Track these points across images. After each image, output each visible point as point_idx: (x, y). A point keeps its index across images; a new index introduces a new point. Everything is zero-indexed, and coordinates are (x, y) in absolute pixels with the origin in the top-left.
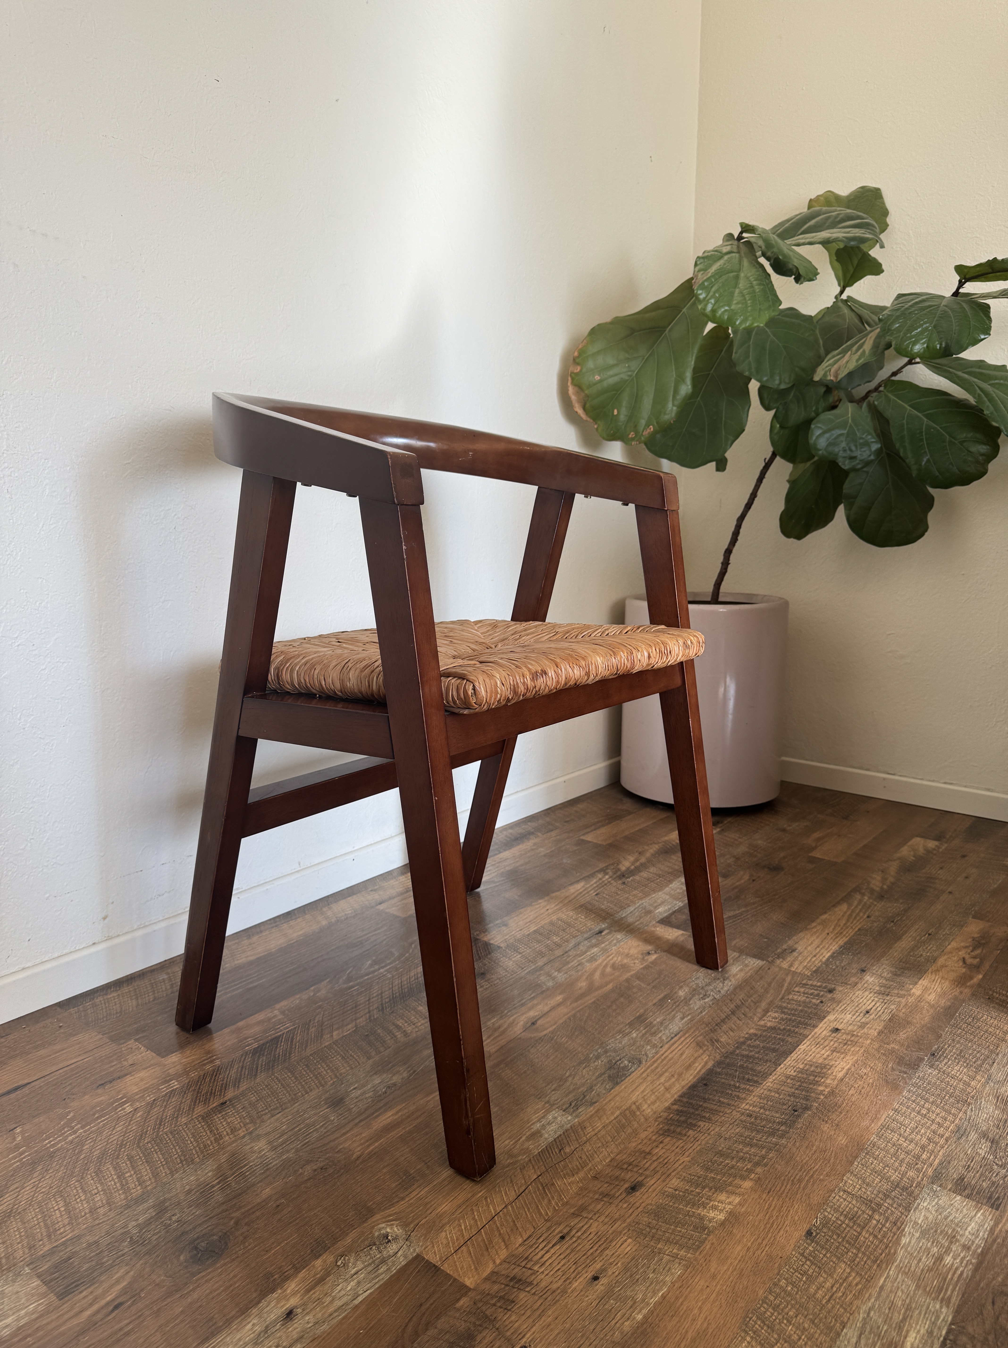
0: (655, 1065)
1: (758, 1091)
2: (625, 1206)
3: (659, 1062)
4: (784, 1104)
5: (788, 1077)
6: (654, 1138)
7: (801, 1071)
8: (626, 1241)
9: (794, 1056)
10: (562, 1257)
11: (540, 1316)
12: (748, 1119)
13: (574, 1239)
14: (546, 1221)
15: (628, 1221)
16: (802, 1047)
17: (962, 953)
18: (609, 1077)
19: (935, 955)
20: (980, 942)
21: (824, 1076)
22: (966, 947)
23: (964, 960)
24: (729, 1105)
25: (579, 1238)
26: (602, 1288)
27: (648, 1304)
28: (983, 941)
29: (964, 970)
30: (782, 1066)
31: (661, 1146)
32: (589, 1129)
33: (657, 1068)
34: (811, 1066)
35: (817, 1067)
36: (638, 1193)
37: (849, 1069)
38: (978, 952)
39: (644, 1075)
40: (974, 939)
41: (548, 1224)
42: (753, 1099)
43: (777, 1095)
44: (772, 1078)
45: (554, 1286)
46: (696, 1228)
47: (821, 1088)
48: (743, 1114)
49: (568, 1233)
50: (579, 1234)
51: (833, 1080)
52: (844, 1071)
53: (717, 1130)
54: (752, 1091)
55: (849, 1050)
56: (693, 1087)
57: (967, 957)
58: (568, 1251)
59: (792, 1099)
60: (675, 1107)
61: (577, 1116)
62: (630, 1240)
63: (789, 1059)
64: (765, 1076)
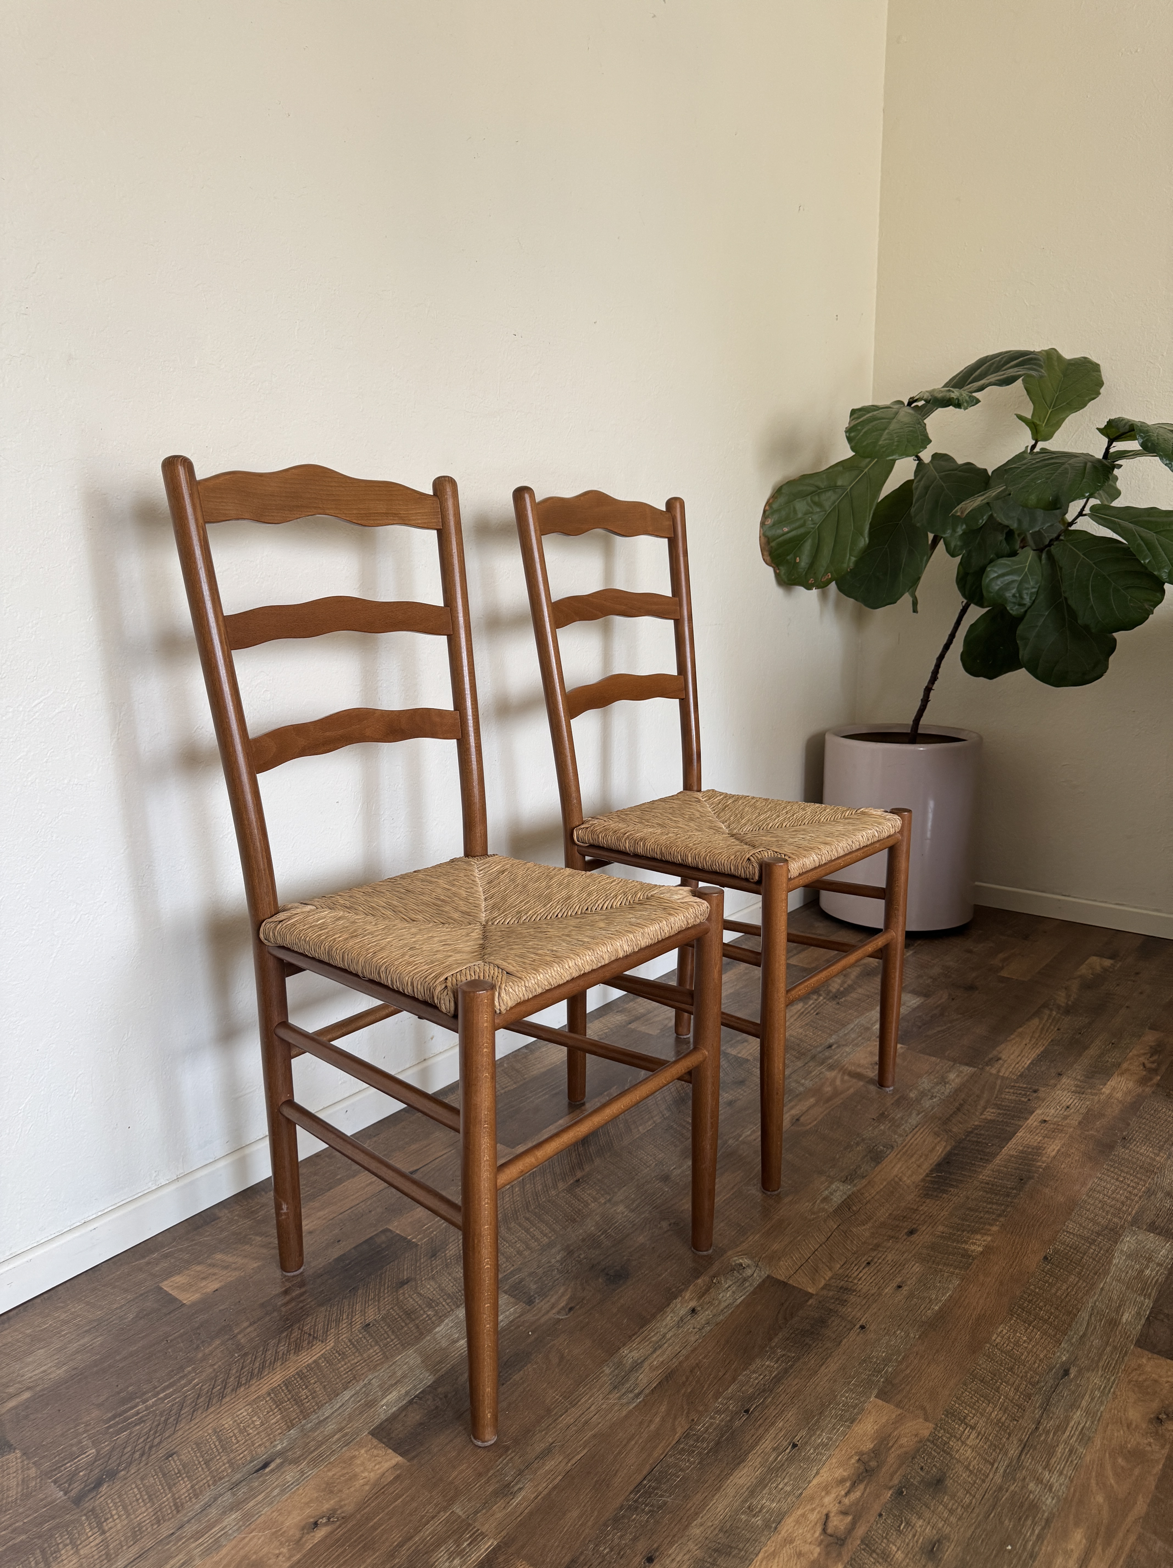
0: (905, 1149)
1: (990, 1166)
2: (908, 1243)
3: (907, 1147)
4: (1012, 1175)
5: (1012, 1156)
6: (917, 1199)
7: (1022, 1152)
8: (915, 1264)
9: (1014, 1141)
10: (872, 1274)
11: (868, 1308)
12: (987, 1186)
13: (877, 1264)
14: (855, 1253)
15: (913, 1252)
16: (1019, 1134)
17: (1142, 1059)
18: (871, 1158)
19: (1120, 1060)
20: (1157, 1050)
21: (1040, 1155)
22: (1145, 1054)
23: (1144, 1065)
24: (970, 1176)
25: (880, 1263)
26: (906, 1292)
27: (940, 1301)
28: (1159, 1049)
29: (1144, 1073)
30: (1006, 1148)
31: (925, 1204)
32: (867, 1194)
33: (907, 1151)
34: (1028, 1148)
35: (1033, 1149)
36: (915, 1236)
37: (1059, 1150)
38: (1155, 1058)
39: (899, 1156)
40: (1151, 1047)
41: (856, 1255)
42: (987, 1172)
43: (1005, 1169)
44: (999, 1157)
45: (873, 1292)
46: (963, 1256)
47: (1039, 1164)
48: (982, 1183)
49: (872, 1260)
50: (880, 1261)
51: (1048, 1158)
52: (1055, 1151)
53: (965, 1193)
54: (985, 1166)
55: (1057, 1136)
56: (939, 1165)
57: (1146, 1062)
58: (875, 1271)
59: (1018, 1171)
60: (929, 1179)
61: (855, 1185)
62: (917, 1264)
63: (1010, 1143)
64: (994, 1155)
